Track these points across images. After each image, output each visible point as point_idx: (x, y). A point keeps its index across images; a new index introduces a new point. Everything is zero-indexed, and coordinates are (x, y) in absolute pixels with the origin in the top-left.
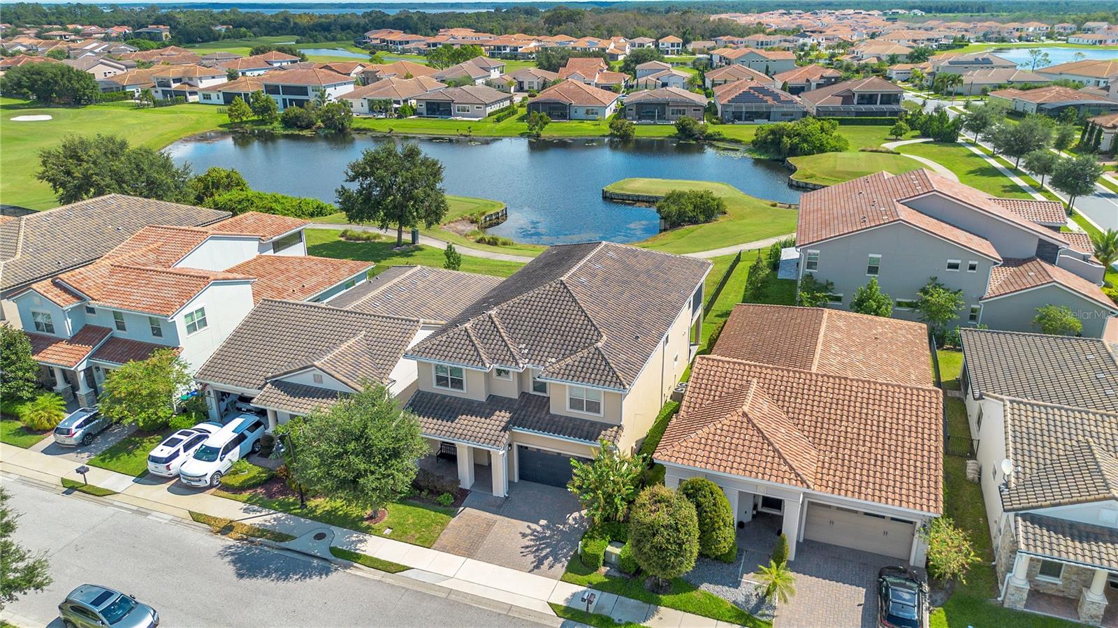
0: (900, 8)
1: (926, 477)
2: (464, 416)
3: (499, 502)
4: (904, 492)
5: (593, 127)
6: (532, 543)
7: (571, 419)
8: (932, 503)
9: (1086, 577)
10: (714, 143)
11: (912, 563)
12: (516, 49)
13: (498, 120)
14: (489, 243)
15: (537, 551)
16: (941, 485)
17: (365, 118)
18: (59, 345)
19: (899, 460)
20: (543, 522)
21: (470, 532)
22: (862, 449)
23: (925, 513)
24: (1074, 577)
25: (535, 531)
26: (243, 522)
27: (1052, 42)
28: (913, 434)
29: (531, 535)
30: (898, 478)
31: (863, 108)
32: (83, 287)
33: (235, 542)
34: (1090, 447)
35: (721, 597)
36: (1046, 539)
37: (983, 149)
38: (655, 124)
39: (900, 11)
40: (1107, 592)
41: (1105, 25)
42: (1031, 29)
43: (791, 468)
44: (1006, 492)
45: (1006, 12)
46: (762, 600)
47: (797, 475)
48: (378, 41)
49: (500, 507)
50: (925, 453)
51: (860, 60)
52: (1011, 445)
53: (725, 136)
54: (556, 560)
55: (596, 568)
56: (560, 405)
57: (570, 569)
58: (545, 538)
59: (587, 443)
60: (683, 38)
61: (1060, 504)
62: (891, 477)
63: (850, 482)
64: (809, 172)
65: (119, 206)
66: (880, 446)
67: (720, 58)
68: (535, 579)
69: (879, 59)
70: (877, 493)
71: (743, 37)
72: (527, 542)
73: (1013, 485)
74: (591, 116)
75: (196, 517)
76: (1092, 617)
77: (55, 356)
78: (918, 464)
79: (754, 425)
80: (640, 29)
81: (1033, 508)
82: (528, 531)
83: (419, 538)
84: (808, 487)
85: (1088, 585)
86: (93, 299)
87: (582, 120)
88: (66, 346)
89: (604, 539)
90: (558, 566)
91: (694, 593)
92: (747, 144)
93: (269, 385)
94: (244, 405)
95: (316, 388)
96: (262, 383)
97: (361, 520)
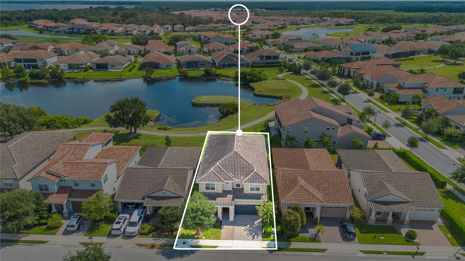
0: (257, 8)
1: (348, 195)
2: (218, 198)
3: (232, 222)
4: (344, 200)
5: (171, 72)
6: (249, 232)
7: (251, 194)
8: (351, 202)
9: (387, 214)
10: (220, 77)
11: (347, 218)
12: (113, 31)
13: (130, 71)
14: (164, 129)
15: (251, 234)
16: (352, 197)
17: (69, 72)
18: (52, 195)
19: (340, 192)
20: (248, 226)
21: (229, 233)
22: (331, 190)
23: (350, 205)
24: (384, 215)
25: (247, 229)
26: (156, 243)
27: (314, 25)
28: (342, 184)
29: (247, 230)
30: (342, 197)
31: (268, 61)
32: (60, 173)
33: (158, 250)
34: (382, 182)
35: (306, 236)
36: (379, 206)
37: (310, 76)
38: (195, 70)
39: (258, 10)
40: (392, 217)
41: (329, 19)
42: (306, 20)
43: (318, 199)
44: (366, 196)
45: (294, 10)
46: (316, 235)
47: (320, 200)
48: (42, 26)
49: (233, 224)
50: (346, 189)
51: (255, 36)
52: (365, 184)
53: (223, 74)
54: (258, 236)
55: (270, 236)
56: (247, 190)
57: (263, 237)
58: (251, 230)
59: (258, 200)
60: (183, 25)
61: (380, 197)
62: (340, 197)
63: (331, 200)
64: (260, 90)
65: (38, 136)
66: (335, 189)
67: (204, 36)
68: (254, 242)
69: (261, 36)
70: (338, 201)
71: (206, 25)
72: (247, 232)
73: (368, 194)
74: (169, 67)
75: (140, 245)
76: (390, 223)
77: (54, 200)
78: (345, 192)
79: (304, 188)
80: (165, 21)
81: (374, 199)
82: (246, 229)
83: (215, 237)
84: (323, 203)
85: (388, 216)
86: (65, 177)
87: (165, 69)
88: (56, 195)
89: (270, 227)
90: (259, 237)
91: (299, 237)
92: (232, 77)
93: (146, 198)
94: (130, 206)
95: (164, 196)
96: (142, 197)
97: (194, 235)
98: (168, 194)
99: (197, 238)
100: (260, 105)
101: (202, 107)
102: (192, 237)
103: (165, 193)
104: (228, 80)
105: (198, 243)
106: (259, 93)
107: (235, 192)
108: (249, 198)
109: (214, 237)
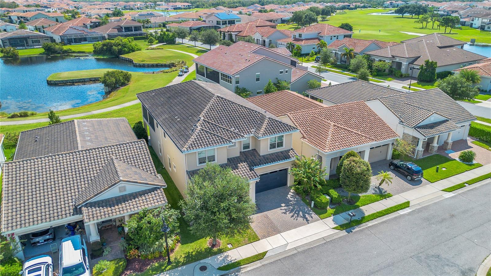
1: (386, 128)
4: (386, 134)
6: (292, 214)
7: (273, 154)
8: (395, 134)
10: (70, 54)
11: (388, 159)
15: (298, 216)
20: (283, 205)
21: (264, 225)
22: (364, 126)
25: (285, 210)
28: (371, 116)
29: (287, 211)
35: (369, 194)
36: (427, 132)
38: (26, 49)
41: (164, 3)
43: (365, 137)
44: (404, 124)
47: (369, 138)
49: (259, 209)
52: (392, 111)
53: (74, 50)
54: (310, 214)
55: (326, 208)
56: (264, 149)
58: (293, 210)
59: (288, 160)
61: (424, 120)
62: (379, 131)
64: (140, 59)
70: (381, 137)
72: (289, 215)
73: (404, 121)
79: (341, 128)
81: (418, 124)
84: (376, 141)
85: (433, 142)
90: (313, 215)
91: (362, 198)
92: (90, 53)
93: (83, 208)
94: (40, 239)
95: (122, 196)
96: (72, 211)
97: (210, 249)
98: (131, 189)
99: (220, 251)
100: (153, 73)
101: (68, 85)
102: (209, 253)
103: (124, 189)
104: (86, 56)
105: (229, 259)
106: (142, 63)
107: (247, 157)
108: (273, 160)
109: (246, 239)
